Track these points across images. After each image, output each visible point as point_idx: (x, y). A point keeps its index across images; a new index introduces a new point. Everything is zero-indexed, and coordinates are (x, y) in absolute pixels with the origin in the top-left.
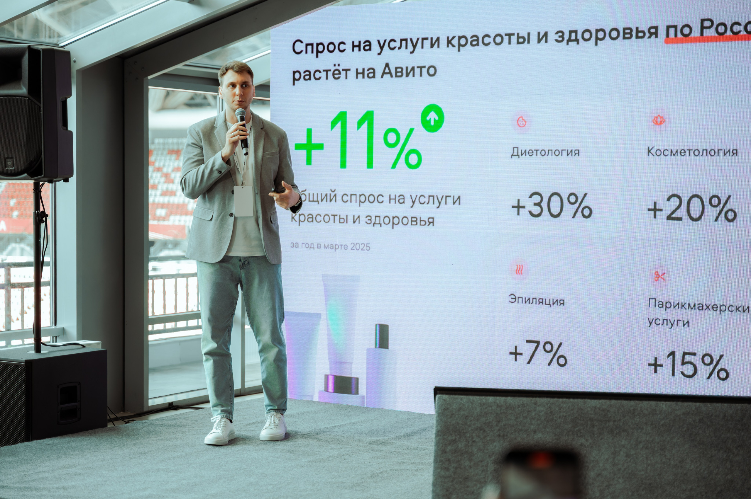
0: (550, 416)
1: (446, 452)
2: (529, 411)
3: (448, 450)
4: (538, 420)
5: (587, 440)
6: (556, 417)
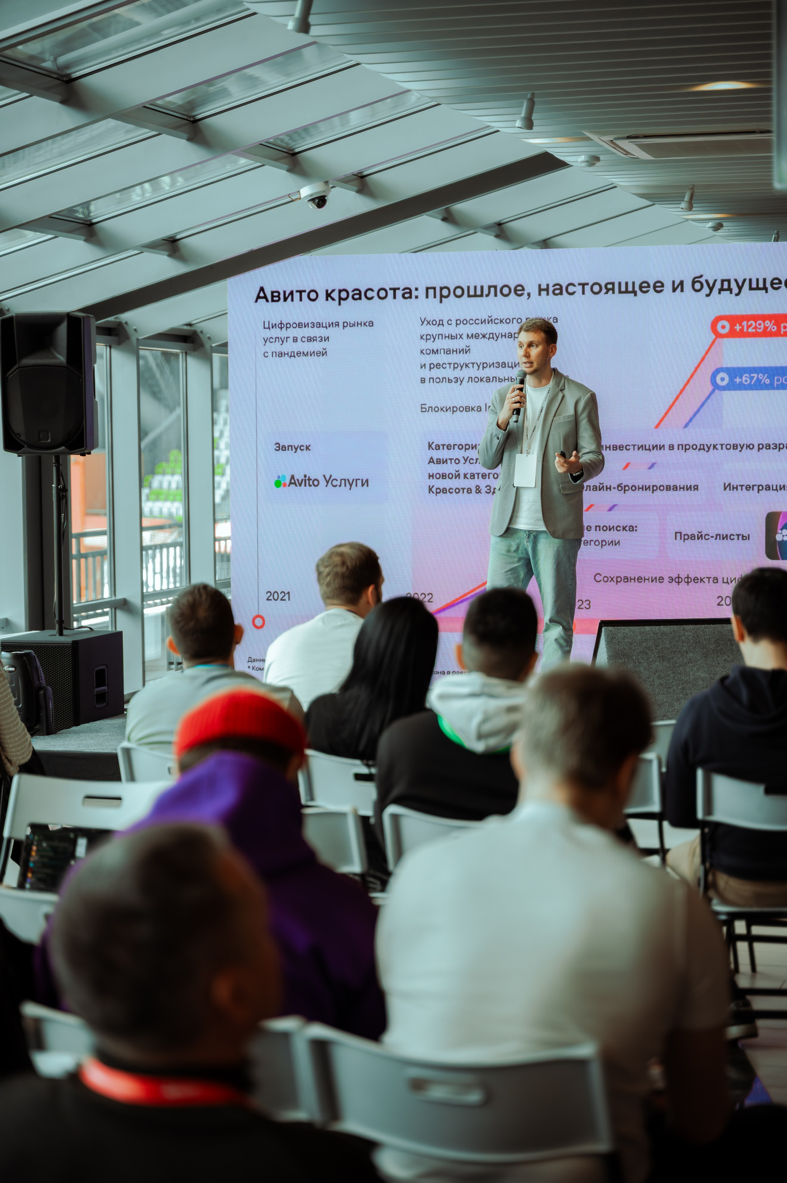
2: (679, 636)
4: (688, 643)
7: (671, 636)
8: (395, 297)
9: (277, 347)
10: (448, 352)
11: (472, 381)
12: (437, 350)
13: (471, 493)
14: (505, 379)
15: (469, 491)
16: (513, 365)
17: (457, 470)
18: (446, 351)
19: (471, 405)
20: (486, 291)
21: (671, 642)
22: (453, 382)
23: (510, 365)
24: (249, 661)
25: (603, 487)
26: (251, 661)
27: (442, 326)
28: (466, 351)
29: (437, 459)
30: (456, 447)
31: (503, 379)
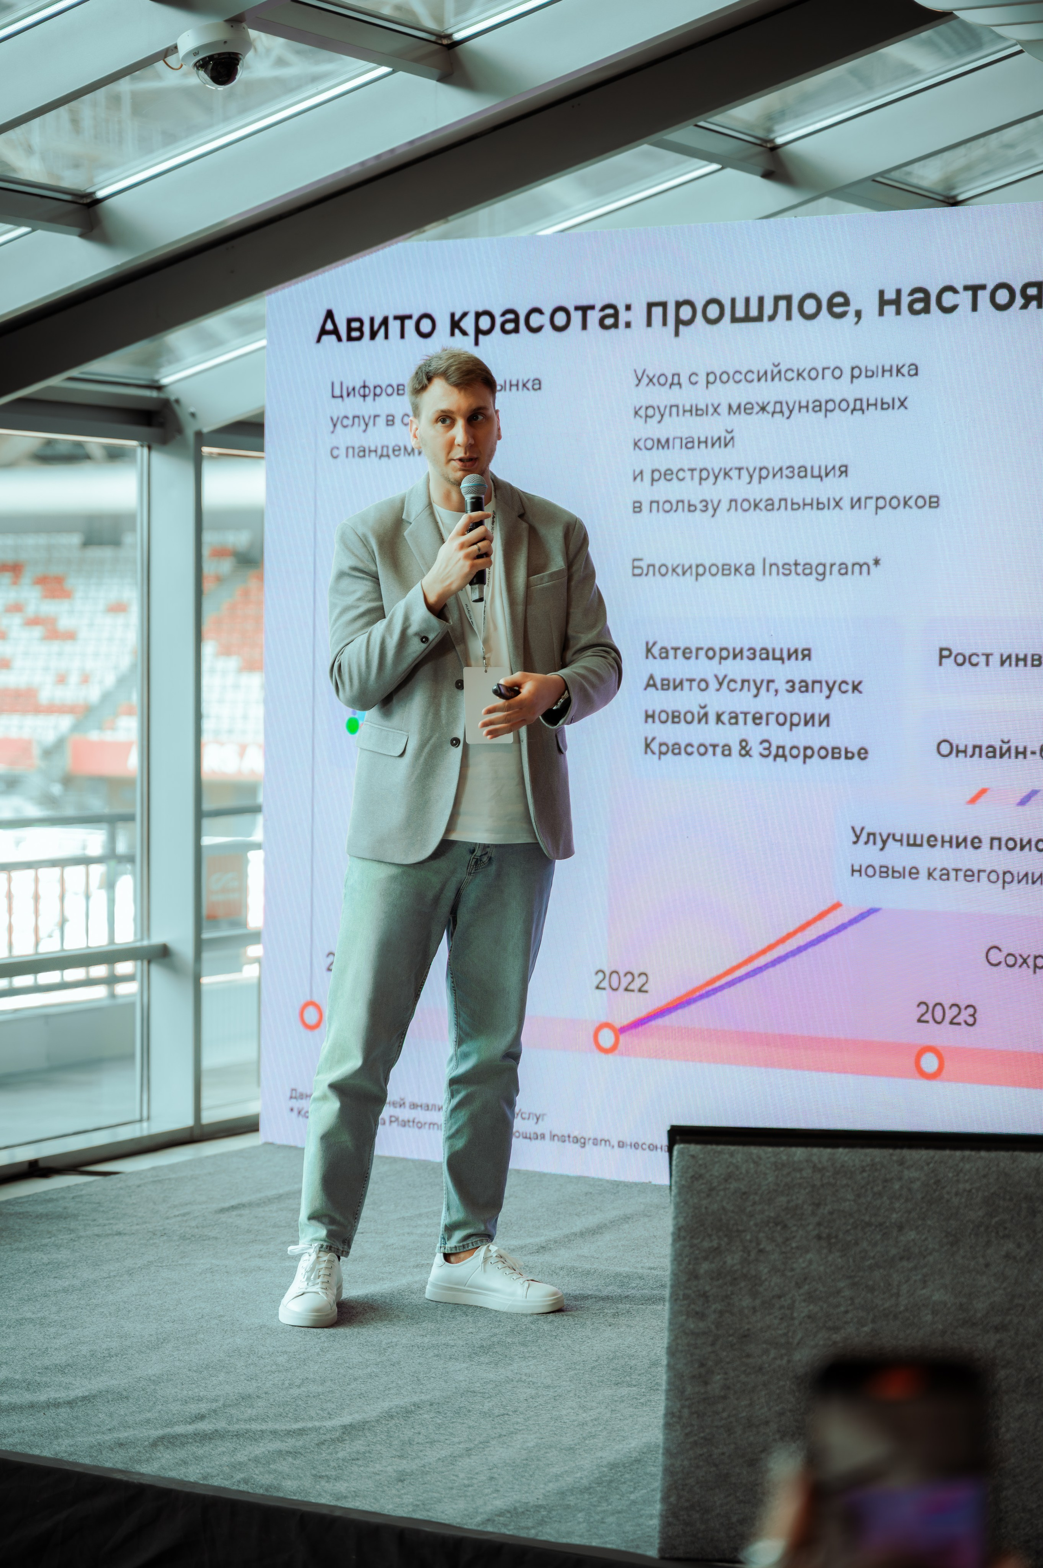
0: (935, 1191)
1: (697, 1277)
2: (886, 1181)
3: (702, 1271)
4: (907, 1200)
5: (1019, 1246)
6: (948, 1193)
7: (862, 1178)
8: (584, 326)
9: (354, 436)
10: (689, 444)
11: (736, 509)
12: (667, 441)
13: (730, 755)
14: (805, 505)
15: (727, 751)
16: (823, 473)
17: (703, 705)
18: (684, 442)
19: (734, 560)
20: (768, 310)
21: (859, 1196)
22: (698, 512)
23: (816, 473)
24: (291, 1098)
25: (1009, 749)
26: (296, 1098)
27: (678, 387)
28: (725, 442)
29: (663, 680)
30: (702, 653)
31: (801, 504)
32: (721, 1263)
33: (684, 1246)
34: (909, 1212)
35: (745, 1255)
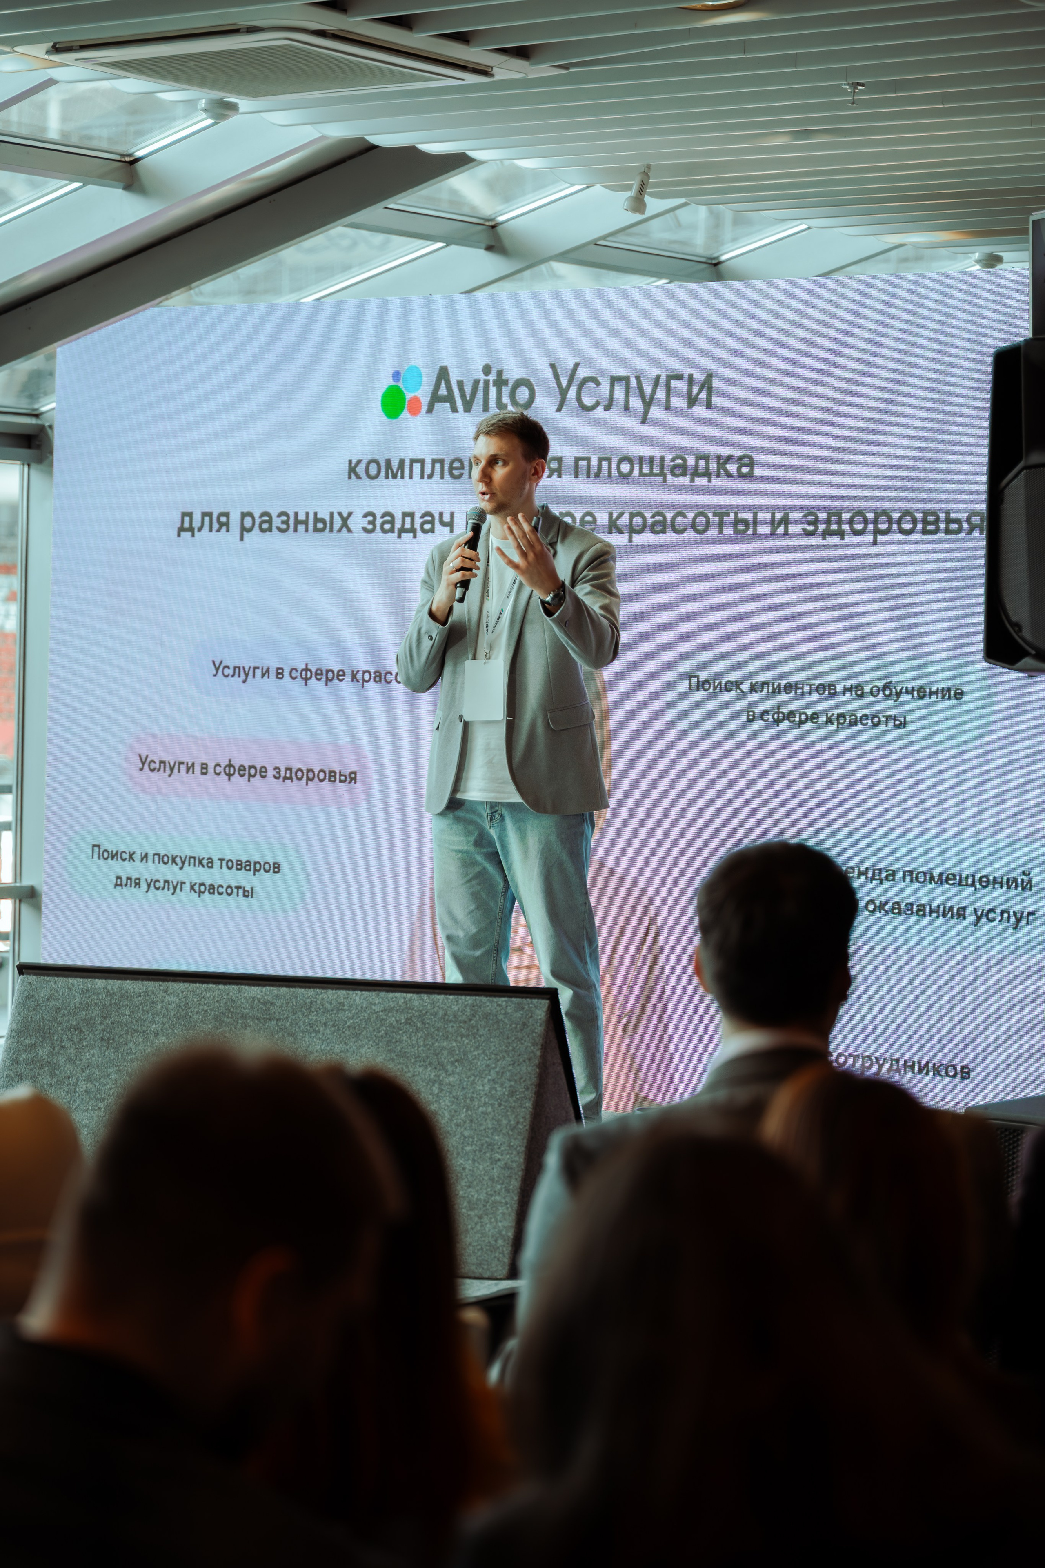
0: (183, 1010)
1: (17, 1063)
2: (153, 1003)
3: (21, 1059)
4: (164, 1016)
6: (191, 1012)
7: (138, 1001)
21: (133, 1012)
32: (35, 1054)
33: (13, 1043)
34: (164, 1024)
35: (51, 1050)
